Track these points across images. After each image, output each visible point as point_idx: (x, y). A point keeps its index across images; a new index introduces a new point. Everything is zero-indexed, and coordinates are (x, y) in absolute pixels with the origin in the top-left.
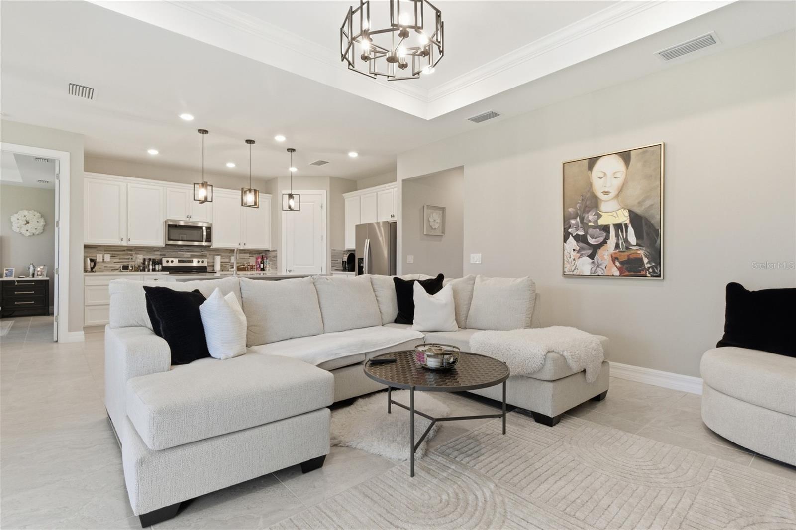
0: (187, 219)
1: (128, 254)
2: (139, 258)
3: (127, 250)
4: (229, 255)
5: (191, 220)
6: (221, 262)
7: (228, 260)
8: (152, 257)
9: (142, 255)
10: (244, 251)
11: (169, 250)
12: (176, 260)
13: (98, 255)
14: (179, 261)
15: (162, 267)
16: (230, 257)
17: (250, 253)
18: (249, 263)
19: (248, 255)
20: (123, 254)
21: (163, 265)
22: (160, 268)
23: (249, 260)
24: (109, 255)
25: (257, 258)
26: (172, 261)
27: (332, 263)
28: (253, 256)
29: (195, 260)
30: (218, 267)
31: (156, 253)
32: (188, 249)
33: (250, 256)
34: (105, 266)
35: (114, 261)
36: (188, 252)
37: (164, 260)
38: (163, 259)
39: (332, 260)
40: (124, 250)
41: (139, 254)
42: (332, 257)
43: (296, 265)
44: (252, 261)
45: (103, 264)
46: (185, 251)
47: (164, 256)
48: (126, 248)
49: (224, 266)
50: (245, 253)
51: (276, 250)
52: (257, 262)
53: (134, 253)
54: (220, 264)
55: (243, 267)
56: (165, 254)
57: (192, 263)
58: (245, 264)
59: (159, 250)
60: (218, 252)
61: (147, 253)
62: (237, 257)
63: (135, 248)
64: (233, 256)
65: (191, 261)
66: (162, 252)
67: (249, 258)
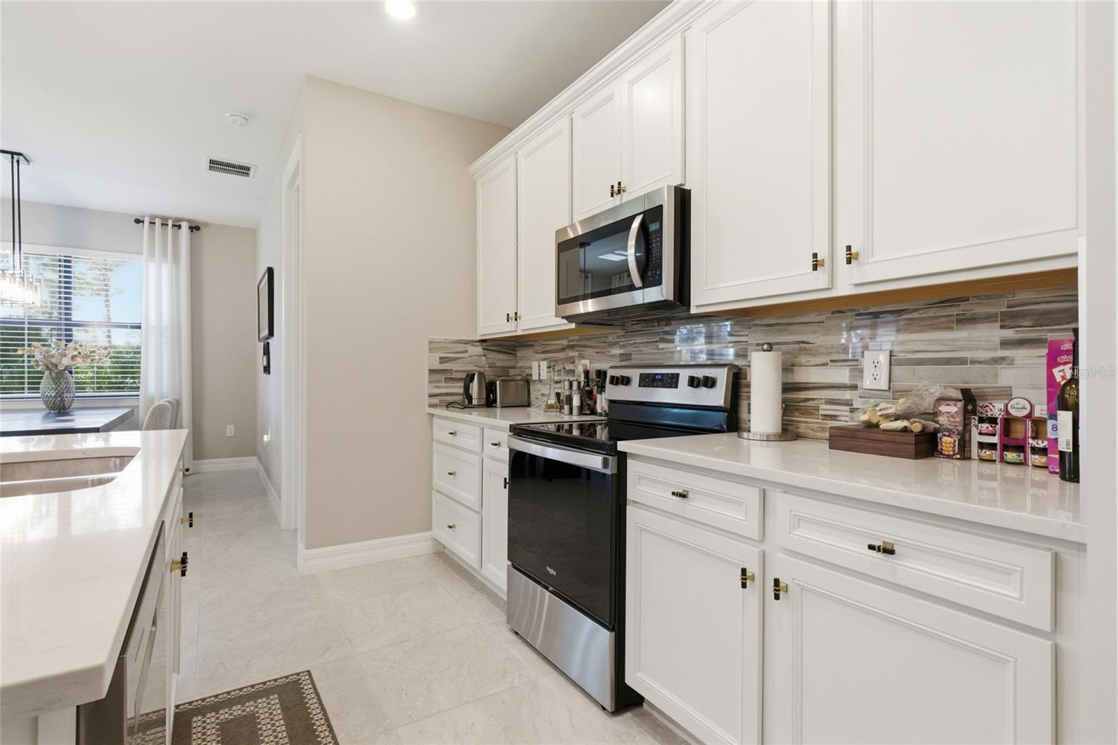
0: (617, 200)
2: (581, 368)
3: (569, 347)
5: (625, 197)
6: (788, 388)
7: (841, 375)
9: (588, 361)
11: (638, 340)
12: (637, 376)
13: (535, 364)
14: (644, 381)
16: (856, 354)
18: (1006, 394)
19: (992, 334)
23: (1006, 377)
24: (544, 365)
26: (628, 381)
29: (685, 377)
30: (765, 414)
31: (613, 351)
33: (1005, 344)
35: (552, 379)
40: (564, 349)
41: (583, 358)
45: (539, 386)
47: (626, 360)
48: (565, 342)
49: (825, 409)
53: (577, 354)
54: (784, 401)
55: (905, 430)
56: (630, 355)
57: (676, 387)
58: (943, 408)
59: (617, 343)
60: (791, 333)
61: (597, 352)
62: (901, 356)
63: (578, 341)
64: (876, 347)
65: (672, 382)
66: (624, 347)
67: (1002, 359)
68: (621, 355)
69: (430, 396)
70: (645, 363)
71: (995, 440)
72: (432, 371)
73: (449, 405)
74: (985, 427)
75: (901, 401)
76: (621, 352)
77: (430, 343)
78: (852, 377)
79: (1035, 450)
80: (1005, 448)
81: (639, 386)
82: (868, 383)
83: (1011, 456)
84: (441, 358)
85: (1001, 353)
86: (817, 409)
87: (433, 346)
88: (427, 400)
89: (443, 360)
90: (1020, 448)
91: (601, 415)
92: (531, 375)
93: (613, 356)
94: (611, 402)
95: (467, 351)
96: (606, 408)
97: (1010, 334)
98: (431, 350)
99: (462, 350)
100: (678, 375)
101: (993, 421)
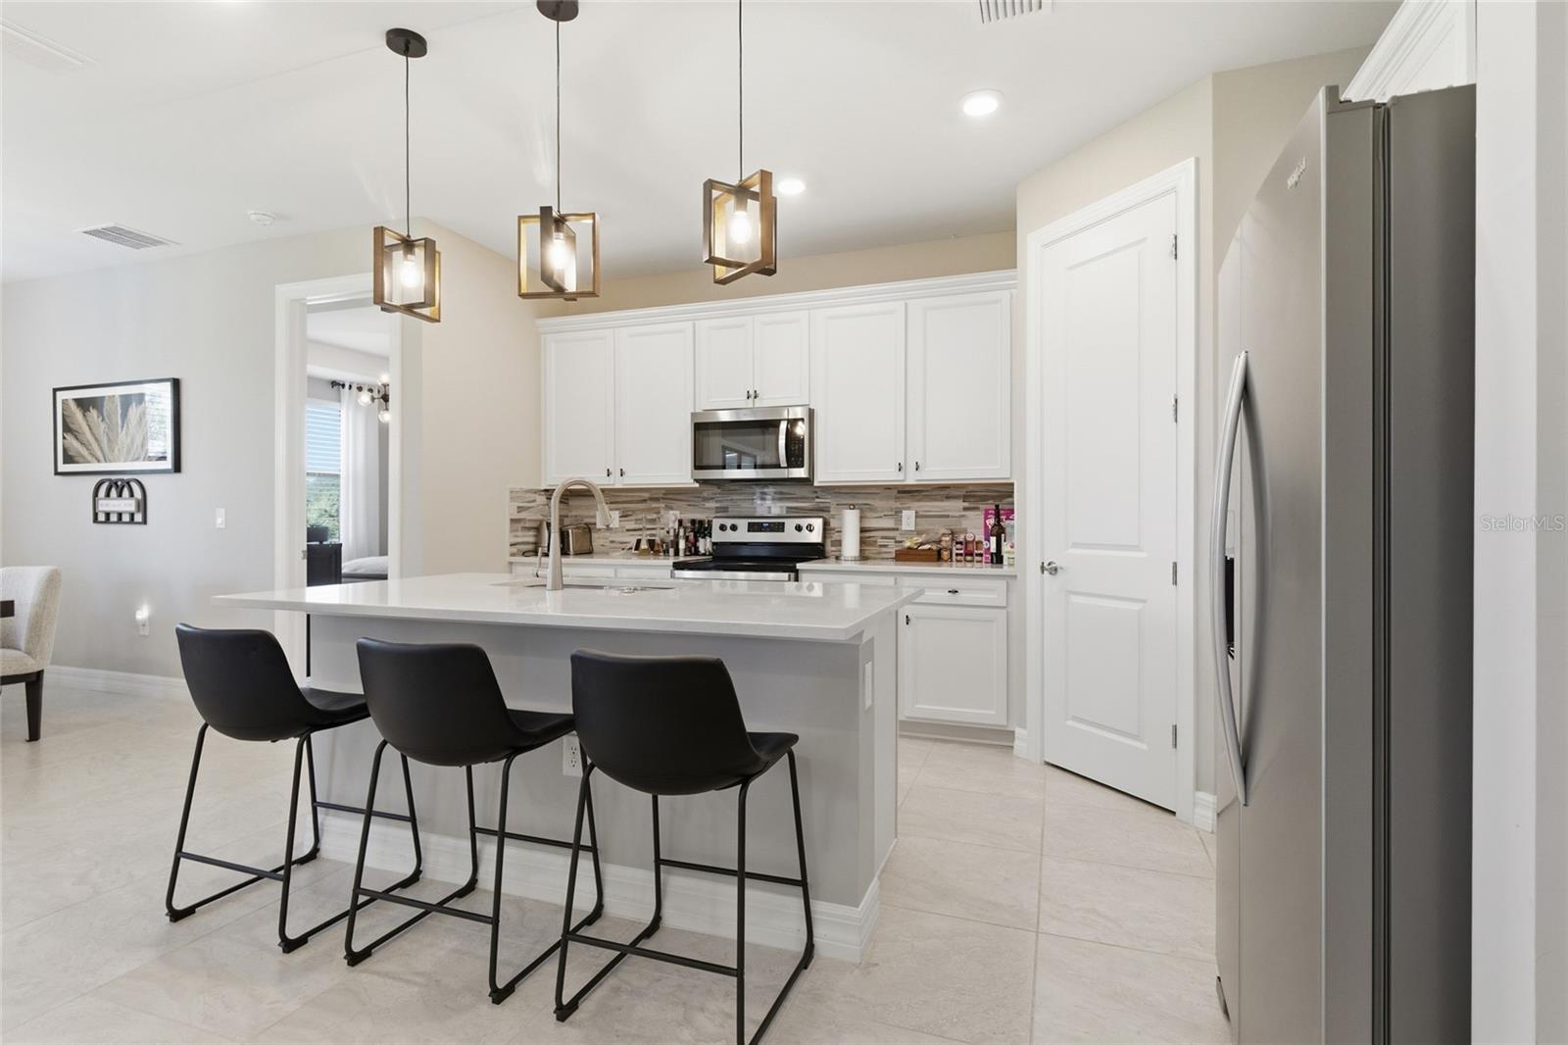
0: (750, 403)
1: (650, 510)
2: (671, 518)
3: (651, 499)
4: (898, 505)
5: (758, 403)
6: (863, 530)
7: (889, 523)
8: (698, 516)
9: (677, 513)
10: (944, 492)
11: (735, 497)
12: (743, 524)
14: (752, 528)
15: (711, 544)
16: (898, 512)
17: (965, 498)
18: (965, 531)
19: (961, 504)
20: (642, 510)
21: (714, 539)
22: (709, 547)
23: (965, 524)
24: (616, 515)
25: (986, 517)
26: (734, 528)
28: (973, 508)
29: (790, 524)
30: (851, 545)
31: (708, 505)
32: (781, 493)
33: (965, 509)
34: (611, 539)
35: (628, 527)
36: (779, 499)
38: (714, 520)
40: (645, 501)
41: (672, 509)
44: (975, 526)
45: (608, 534)
46: (772, 498)
47: (722, 511)
48: (646, 495)
49: (881, 542)
50: (948, 498)
52: (986, 528)
53: (663, 505)
54: (861, 538)
55: (930, 549)
56: (727, 508)
57: (783, 531)
58: (943, 538)
59: (713, 498)
60: (863, 500)
61: (689, 505)
62: (921, 513)
63: (664, 494)
64: (909, 508)
65: (780, 528)
66: (721, 501)
67: (963, 516)
68: (717, 508)
69: (511, 545)
70: (743, 515)
71: (962, 552)
72: (512, 520)
73: (524, 554)
74: (959, 546)
75: (924, 536)
76: (718, 505)
77: (512, 492)
78: (896, 524)
79: (977, 555)
80: (966, 555)
81: (749, 531)
82: (905, 527)
83: (969, 558)
84: (518, 507)
85: (963, 513)
86: (876, 542)
87: (514, 495)
88: (508, 550)
89: (520, 509)
90: (972, 555)
91: (704, 555)
92: (595, 524)
93: (708, 508)
94: (714, 544)
95: (534, 501)
96: (710, 549)
97: (966, 504)
98: (512, 499)
99: (531, 499)
100: (784, 523)
101: (961, 543)
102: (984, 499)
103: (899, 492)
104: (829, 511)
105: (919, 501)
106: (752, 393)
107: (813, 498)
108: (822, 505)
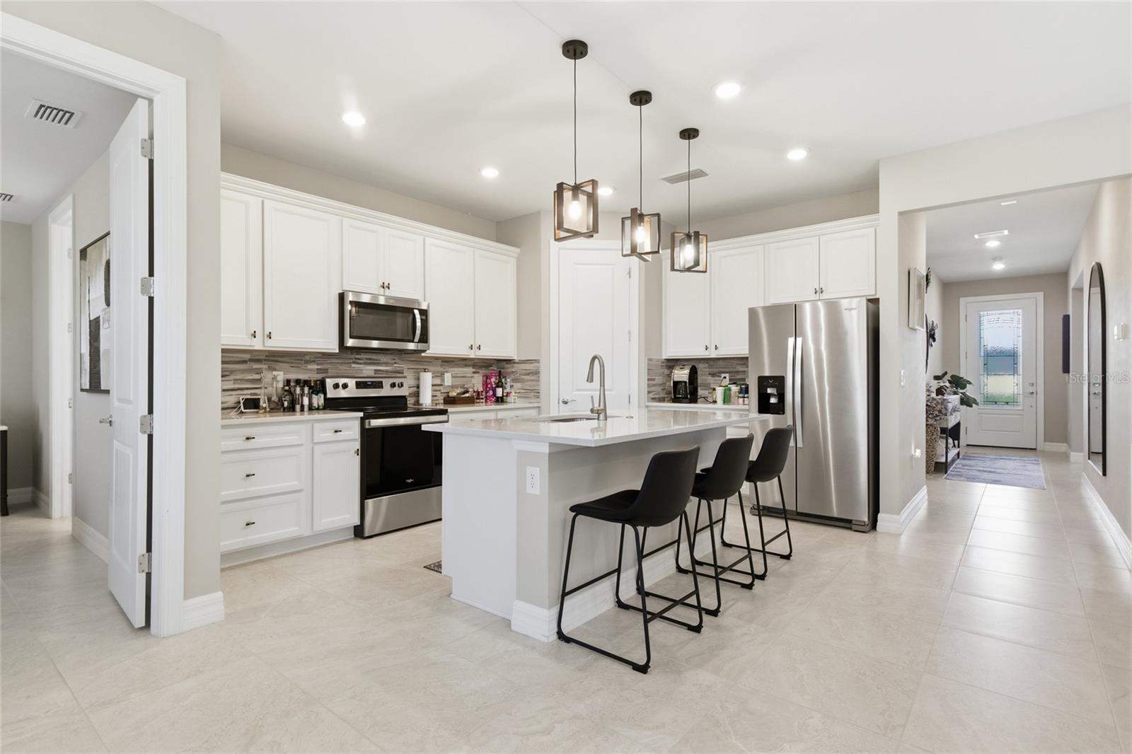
1: (251, 371)
2: (277, 378)
3: (251, 360)
4: (442, 369)
9: (281, 373)
10: (464, 362)
12: (352, 383)
14: (360, 385)
15: (325, 399)
16: (443, 374)
17: (474, 366)
18: (474, 386)
19: (471, 370)
20: (243, 371)
21: (329, 396)
22: (322, 401)
25: (487, 377)
26: (345, 386)
27: (649, 386)
28: (478, 373)
31: (310, 367)
32: (370, 359)
33: (474, 373)
36: (370, 364)
37: (330, 383)
38: (326, 380)
39: (649, 380)
40: (245, 362)
41: (275, 370)
42: (648, 374)
43: (578, 390)
44: (479, 382)
46: (365, 364)
47: (328, 373)
48: (247, 356)
50: (466, 366)
51: (537, 361)
52: (485, 384)
55: (469, 396)
56: (328, 370)
57: (383, 388)
58: (470, 390)
59: (315, 361)
60: (423, 365)
61: (292, 367)
62: (454, 375)
63: (266, 356)
64: (447, 372)
65: (379, 385)
66: (321, 364)
67: (472, 377)
68: (318, 369)
74: (476, 394)
75: (460, 389)
76: (319, 367)
82: (446, 384)
85: (473, 375)
93: (310, 370)
97: (474, 370)
100: (380, 382)
101: (476, 392)
102: (481, 367)
103: (443, 362)
104: (403, 373)
105: (453, 367)
106: (386, 284)
107: (393, 364)
108: (398, 369)
